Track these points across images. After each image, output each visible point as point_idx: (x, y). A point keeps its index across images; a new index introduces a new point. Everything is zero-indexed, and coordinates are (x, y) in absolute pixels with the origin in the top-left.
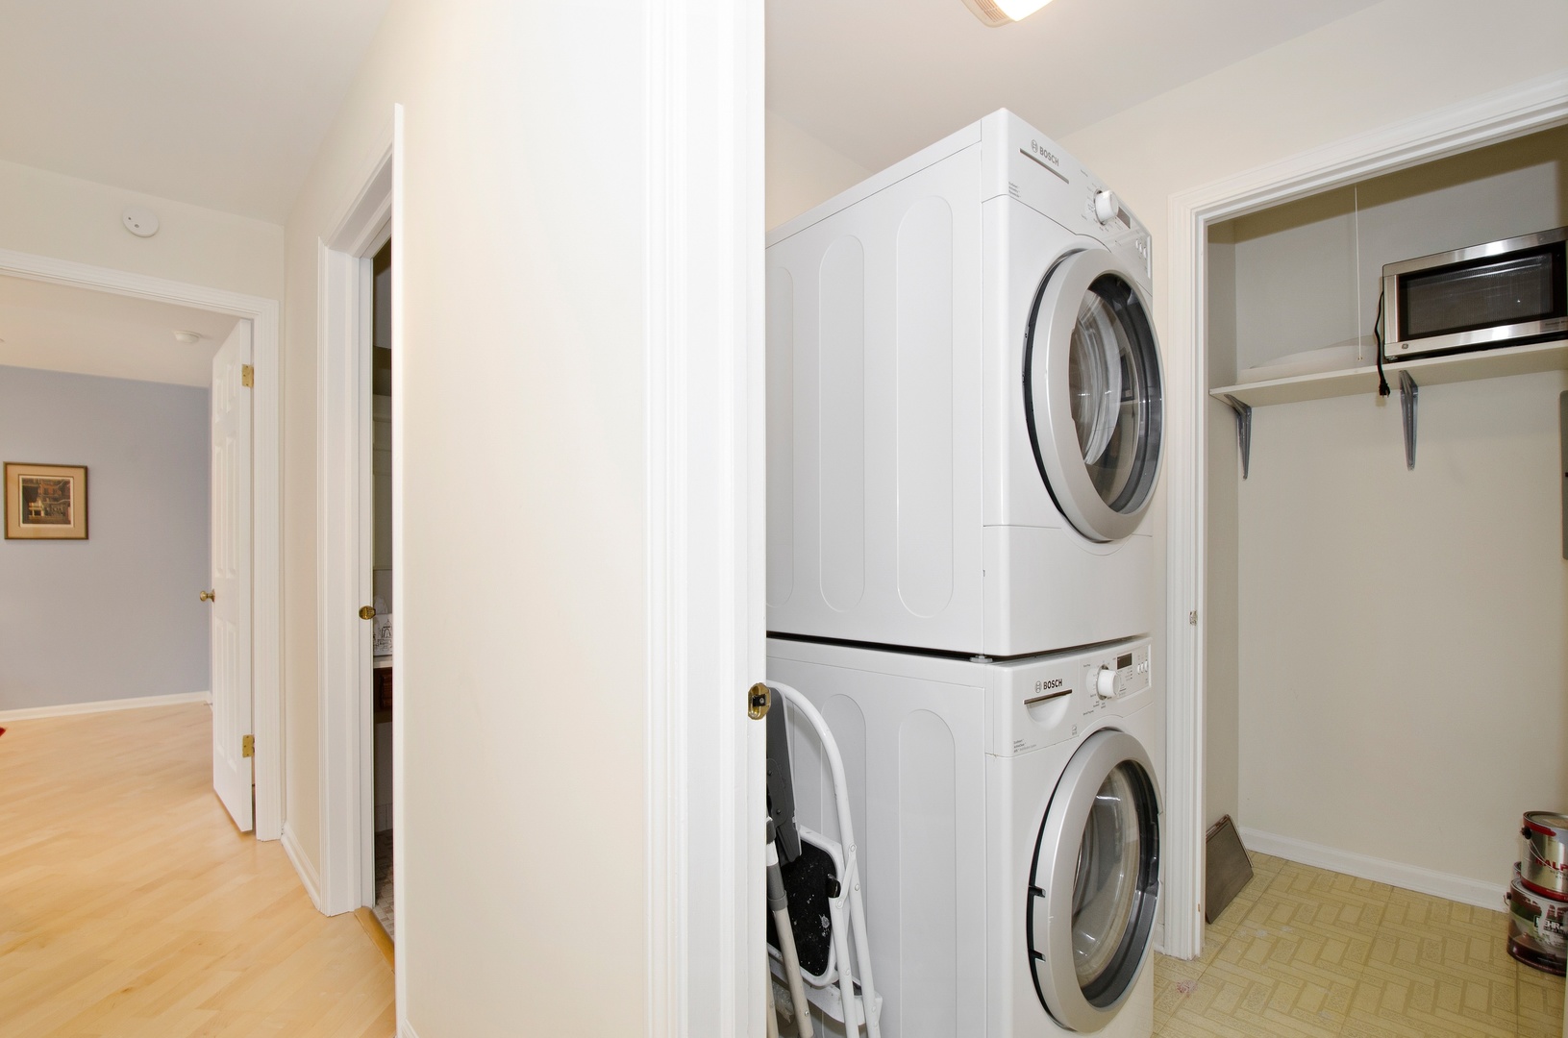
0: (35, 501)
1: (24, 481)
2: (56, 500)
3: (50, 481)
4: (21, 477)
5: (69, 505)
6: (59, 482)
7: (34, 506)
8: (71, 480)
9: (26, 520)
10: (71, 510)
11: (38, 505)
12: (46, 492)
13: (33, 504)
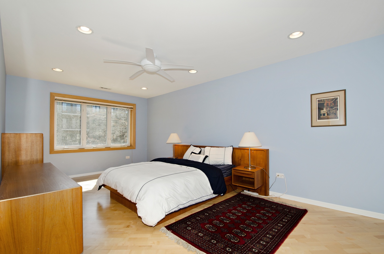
0: (323, 109)
1: (319, 101)
2: (332, 108)
3: (329, 99)
4: (317, 100)
5: (337, 110)
6: (333, 99)
7: (322, 112)
8: (338, 97)
9: (319, 118)
10: (338, 112)
11: (324, 111)
12: (327, 105)
13: (322, 111)
